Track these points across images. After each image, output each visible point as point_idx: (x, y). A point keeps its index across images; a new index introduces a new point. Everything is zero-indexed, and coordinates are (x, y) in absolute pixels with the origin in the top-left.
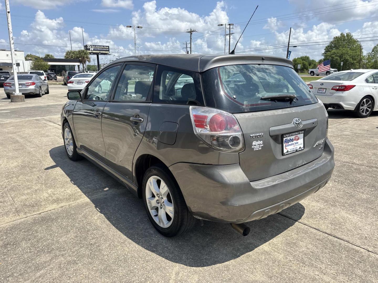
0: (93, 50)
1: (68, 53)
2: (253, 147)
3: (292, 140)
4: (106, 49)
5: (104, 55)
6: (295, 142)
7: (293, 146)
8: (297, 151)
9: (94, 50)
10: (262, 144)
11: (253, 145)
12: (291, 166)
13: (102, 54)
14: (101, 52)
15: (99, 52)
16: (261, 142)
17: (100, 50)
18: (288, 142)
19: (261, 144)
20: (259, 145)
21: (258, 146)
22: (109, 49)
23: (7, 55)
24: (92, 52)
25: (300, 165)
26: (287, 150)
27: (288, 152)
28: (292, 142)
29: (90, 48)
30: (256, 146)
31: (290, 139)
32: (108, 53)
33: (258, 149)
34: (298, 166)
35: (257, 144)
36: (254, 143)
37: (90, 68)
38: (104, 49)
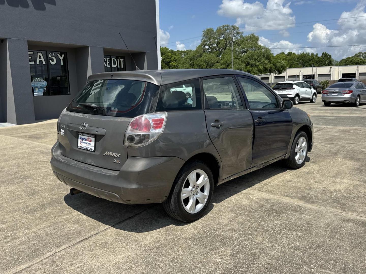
6: (87, 142)
7: (86, 144)
10: (64, 132)
12: (81, 159)
18: (83, 140)
26: (81, 145)
27: (81, 147)
28: (85, 141)
30: (62, 133)
31: (84, 139)
34: (86, 162)
36: (61, 130)
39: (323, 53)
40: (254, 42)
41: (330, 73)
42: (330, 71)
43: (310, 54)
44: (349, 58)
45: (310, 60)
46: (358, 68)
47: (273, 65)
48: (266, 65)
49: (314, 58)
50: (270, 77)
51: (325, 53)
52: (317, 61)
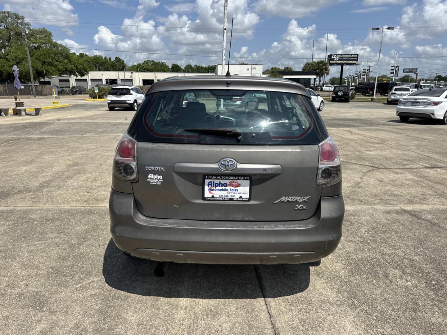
0: (337, 59)
1: (307, 65)
2: (148, 180)
3: (225, 185)
4: (354, 59)
5: (351, 65)
7: (225, 192)
8: (231, 200)
9: (339, 60)
10: (162, 179)
11: (149, 178)
13: (348, 64)
14: (347, 62)
15: (344, 62)
16: (161, 177)
17: (346, 60)
18: (216, 186)
19: (160, 179)
20: (158, 179)
21: (155, 180)
22: (357, 58)
23: (248, 69)
24: (336, 63)
25: (237, 219)
26: (212, 195)
27: (213, 197)
28: (224, 187)
29: (334, 58)
30: (152, 180)
31: (221, 183)
32: (355, 63)
33: (156, 184)
35: (154, 178)
36: (150, 176)
37: (335, 81)
38: (351, 59)
39: (116, 57)
40: (47, 38)
41: (132, 78)
42: (131, 76)
43: (103, 58)
44: (139, 65)
45: (104, 64)
46: (155, 74)
47: (75, 66)
48: (66, 65)
49: (107, 62)
50: (70, 79)
51: (118, 57)
52: (111, 66)
